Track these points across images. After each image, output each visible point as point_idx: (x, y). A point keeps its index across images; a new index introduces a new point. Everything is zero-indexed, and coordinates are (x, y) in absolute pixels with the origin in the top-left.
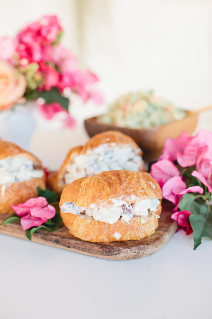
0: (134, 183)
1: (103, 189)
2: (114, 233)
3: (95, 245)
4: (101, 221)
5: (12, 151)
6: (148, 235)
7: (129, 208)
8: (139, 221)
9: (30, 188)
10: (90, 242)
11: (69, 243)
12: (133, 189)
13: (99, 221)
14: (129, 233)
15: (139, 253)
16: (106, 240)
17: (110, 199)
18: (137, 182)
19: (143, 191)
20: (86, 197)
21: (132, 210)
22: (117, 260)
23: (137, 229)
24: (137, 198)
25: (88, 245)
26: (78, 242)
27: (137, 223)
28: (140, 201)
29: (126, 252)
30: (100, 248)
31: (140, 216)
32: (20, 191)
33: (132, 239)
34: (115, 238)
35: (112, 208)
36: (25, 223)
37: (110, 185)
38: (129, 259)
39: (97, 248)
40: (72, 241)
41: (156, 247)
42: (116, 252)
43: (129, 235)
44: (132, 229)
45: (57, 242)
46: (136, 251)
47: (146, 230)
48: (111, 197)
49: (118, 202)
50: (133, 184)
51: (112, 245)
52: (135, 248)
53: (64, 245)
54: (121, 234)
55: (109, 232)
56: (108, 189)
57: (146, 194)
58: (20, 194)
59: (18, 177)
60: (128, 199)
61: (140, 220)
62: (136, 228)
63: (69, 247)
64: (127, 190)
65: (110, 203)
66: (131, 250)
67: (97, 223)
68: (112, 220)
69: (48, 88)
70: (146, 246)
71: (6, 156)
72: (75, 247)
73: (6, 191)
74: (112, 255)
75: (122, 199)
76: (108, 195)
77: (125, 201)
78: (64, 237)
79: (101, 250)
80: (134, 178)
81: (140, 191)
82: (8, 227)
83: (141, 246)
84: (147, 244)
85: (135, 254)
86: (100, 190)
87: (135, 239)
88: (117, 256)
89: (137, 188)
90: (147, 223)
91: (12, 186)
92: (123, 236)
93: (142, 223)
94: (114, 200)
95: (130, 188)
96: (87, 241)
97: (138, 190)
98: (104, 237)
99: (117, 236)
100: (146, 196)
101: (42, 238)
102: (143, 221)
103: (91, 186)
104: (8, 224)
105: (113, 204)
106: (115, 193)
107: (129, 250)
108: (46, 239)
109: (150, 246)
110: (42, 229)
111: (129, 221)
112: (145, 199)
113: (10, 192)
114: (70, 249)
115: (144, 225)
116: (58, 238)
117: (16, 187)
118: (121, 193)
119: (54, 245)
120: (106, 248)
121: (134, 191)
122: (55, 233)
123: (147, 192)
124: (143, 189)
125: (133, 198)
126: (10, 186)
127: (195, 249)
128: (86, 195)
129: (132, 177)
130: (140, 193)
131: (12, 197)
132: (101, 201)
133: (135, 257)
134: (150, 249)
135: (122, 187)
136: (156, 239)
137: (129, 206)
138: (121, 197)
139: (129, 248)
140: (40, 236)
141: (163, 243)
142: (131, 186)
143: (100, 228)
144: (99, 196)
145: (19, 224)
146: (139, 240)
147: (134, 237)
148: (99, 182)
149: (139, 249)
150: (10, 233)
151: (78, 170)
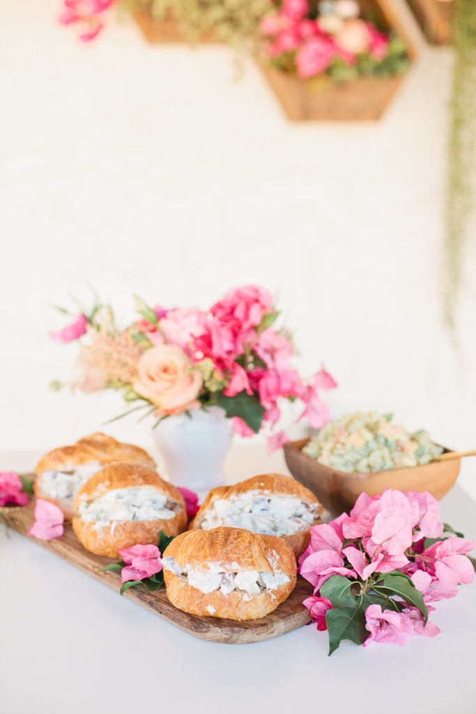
0: (241, 547)
1: (203, 548)
2: (207, 605)
3: (185, 616)
4: (195, 587)
5: (134, 480)
6: (254, 617)
7: (228, 578)
8: (240, 597)
9: (149, 531)
10: (183, 612)
11: (161, 608)
12: (238, 556)
13: (192, 587)
14: (225, 609)
15: (231, 637)
16: (198, 612)
17: (206, 561)
18: (246, 547)
19: (250, 560)
20: (185, 555)
21: (231, 581)
22: (205, 639)
23: (237, 606)
24: (239, 568)
25: (178, 615)
26: (170, 609)
27: (238, 598)
28: (243, 571)
29: (216, 632)
30: (190, 621)
31: (244, 591)
32: (135, 532)
33: (230, 618)
34: (207, 611)
35: (208, 574)
36: (126, 574)
37: (212, 544)
38: (218, 641)
39: (186, 620)
40: (165, 607)
41: (257, 634)
42: (204, 630)
43: (226, 612)
44: (230, 605)
45: (151, 604)
46: (228, 633)
47: (250, 610)
48: (208, 559)
49: (215, 568)
50: (240, 549)
51: (204, 620)
52: (227, 629)
53: (157, 610)
54: (215, 608)
55: (201, 602)
56: (208, 550)
57: (253, 564)
58: (134, 536)
59: (137, 515)
60: (227, 566)
61: (242, 595)
62: (235, 604)
63: (161, 613)
64: (230, 555)
65: (205, 567)
66: (222, 631)
67: (190, 588)
68: (206, 589)
69: (230, 393)
70: (243, 629)
71: (125, 486)
72: (166, 615)
73: (116, 529)
74: (200, 632)
75: (221, 565)
76: (205, 557)
77: (224, 568)
78: (158, 600)
79: (190, 623)
80: (244, 541)
81: (246, 559)
82: (108, 576)
83: (236, 629)
84: (245, 628)
85: (226, 636)
86: (199, 549)
87: (234, 618)
88: (205, 634)
89: (244, 555)
90: (251, 601)
91: (125, 525)
92: (218, 611)
93: (244, 600)
94: (210, 565)
95: (235, 553)
96: (180, 610)
97: (244, 557)
98: (195, 608)
99: (211, 610)
100: (252, 567)
101: (138, 596)
102: (246, 598)
103: (192, 542)
104: (109, 572)
105: (209, 568)
106: (214, 556)
107: (219, 630)
108: (141, 598)
109: (249, 631)
110: (141, 584)
111: (228, 594)
112: (249, 570)
113: (122, 532)
114: (162, 615)
115: (246, 602)
116: (153, 599)
117: (129, 528)
118: (221, 557)
119: (148, 607)
120: (196, 621)
121: (238, 558)
122: (152, 593)
123: (256, 562)
124: (251, 557)
125: (235, 566)
126: (122, 523)
127: (329, 655)
128: (185, 552)
129: (243, 540)
130: (246, 561)
131: (123, 538)
132: (197, 562)
133: (226, 641)
134: (248, 635)
135: (224, 550)
136: (262, 624)
137: (229, 575)
138: (219, 563)
139: (220, 628)
140: (136, 593)
141: (272, 632)
142: (237, 551)
143: (192, 596)
144: (196, 556)
145: (119, 573)
146: (240, 621)
147: (232, 615)
148: (202, 539)
149: (233, 632)
150: (108, 583)
151: (215, 518)
